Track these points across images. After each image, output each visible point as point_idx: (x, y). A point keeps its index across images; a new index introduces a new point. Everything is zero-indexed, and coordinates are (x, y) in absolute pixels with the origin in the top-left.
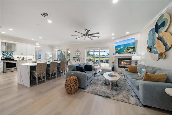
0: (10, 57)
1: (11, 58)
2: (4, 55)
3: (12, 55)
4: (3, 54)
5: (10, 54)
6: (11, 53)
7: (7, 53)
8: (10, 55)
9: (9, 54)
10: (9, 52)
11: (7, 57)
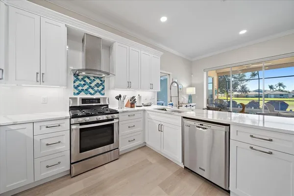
0: (97, 96)
1: (98, 100)
2: (80, 88)
3: (101, 88)
4: (78, 83)
5: (98, 85)
6: (100, 82)
7: (88, 81)
8: (96, 88)
9: (93, 85)
10: (93, 78)
11: (89, 96)
